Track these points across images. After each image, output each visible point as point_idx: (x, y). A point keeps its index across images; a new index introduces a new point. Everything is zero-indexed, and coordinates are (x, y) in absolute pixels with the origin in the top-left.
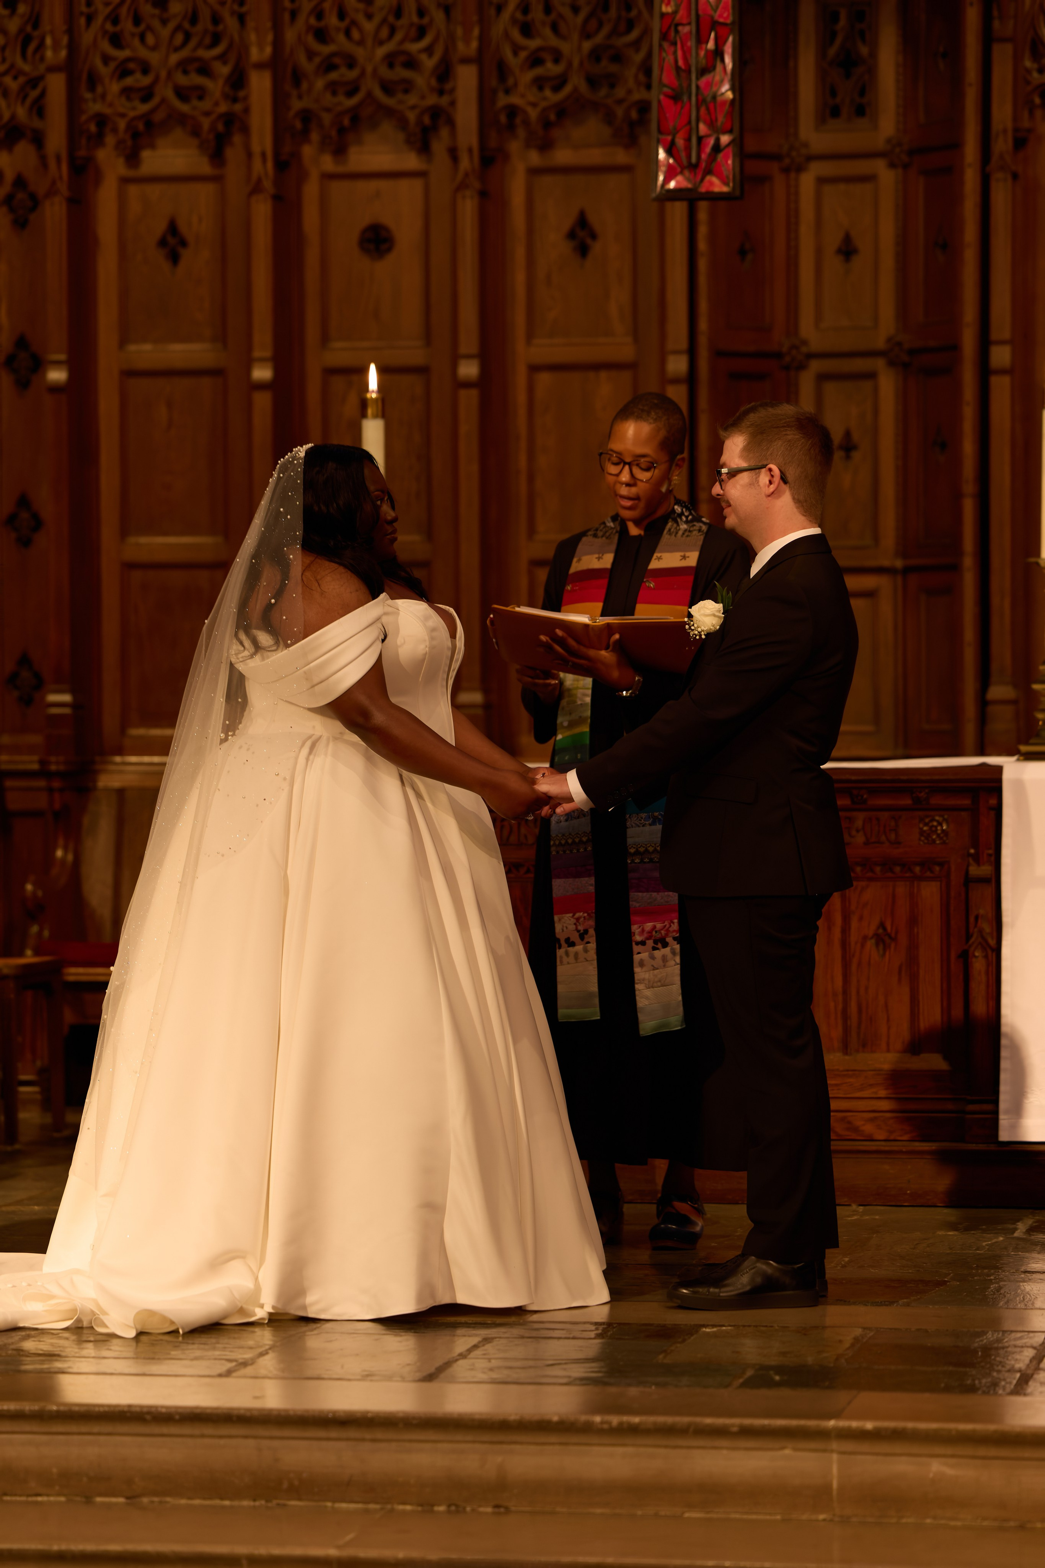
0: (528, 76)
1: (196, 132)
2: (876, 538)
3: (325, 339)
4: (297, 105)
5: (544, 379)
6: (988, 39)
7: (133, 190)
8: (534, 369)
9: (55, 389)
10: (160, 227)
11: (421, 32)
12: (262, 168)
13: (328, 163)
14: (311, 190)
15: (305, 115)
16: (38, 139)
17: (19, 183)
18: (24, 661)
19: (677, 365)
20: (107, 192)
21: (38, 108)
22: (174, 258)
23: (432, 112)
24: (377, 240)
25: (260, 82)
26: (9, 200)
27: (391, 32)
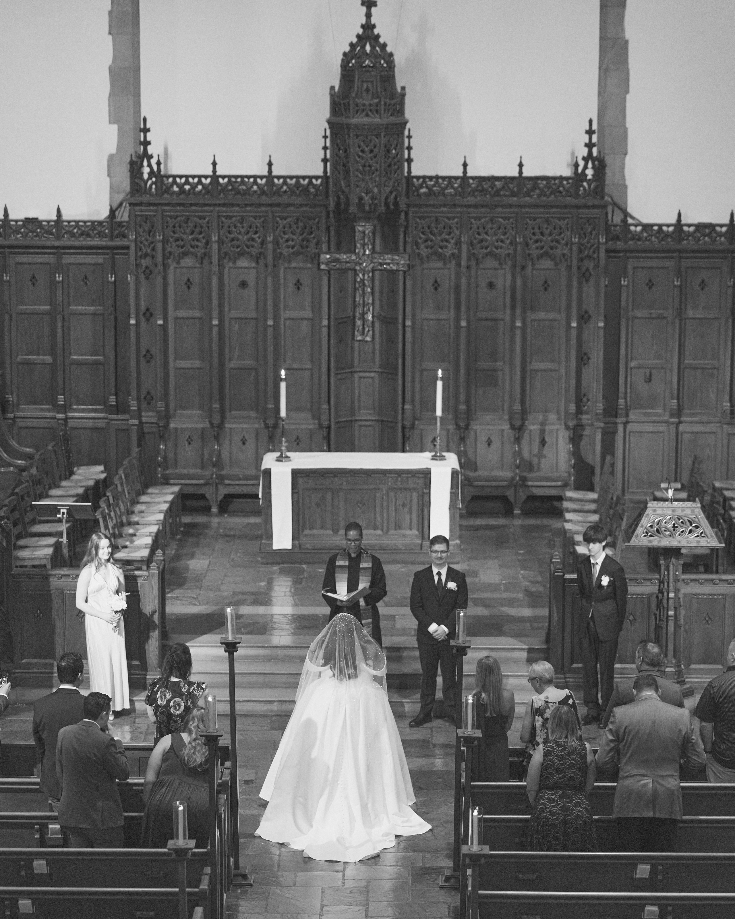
0: (285, 245)
1: (196, 256)
2: (374, 362)
3: (229, 311)
4: (223, 251)
5: (288, 322)
6: (405, 242)
7: (178, 270)
8: (286, 319)
9: (160, 325)
10: (185, 280)
11: (256, 233)
12: (216, 269)
13: (231, 265)
14: (226, 271)
15: (226, 254)
16: (153, 257)
17: (147, 268)
18: (149, 393)
19: (325, 322)
20: (171, 271)
21: (153, 249)
22: (189, 288)
23: (260, 253)
24: (244, 284)
25: (215, 246)
26: (144, 272)
27: (248, 233)
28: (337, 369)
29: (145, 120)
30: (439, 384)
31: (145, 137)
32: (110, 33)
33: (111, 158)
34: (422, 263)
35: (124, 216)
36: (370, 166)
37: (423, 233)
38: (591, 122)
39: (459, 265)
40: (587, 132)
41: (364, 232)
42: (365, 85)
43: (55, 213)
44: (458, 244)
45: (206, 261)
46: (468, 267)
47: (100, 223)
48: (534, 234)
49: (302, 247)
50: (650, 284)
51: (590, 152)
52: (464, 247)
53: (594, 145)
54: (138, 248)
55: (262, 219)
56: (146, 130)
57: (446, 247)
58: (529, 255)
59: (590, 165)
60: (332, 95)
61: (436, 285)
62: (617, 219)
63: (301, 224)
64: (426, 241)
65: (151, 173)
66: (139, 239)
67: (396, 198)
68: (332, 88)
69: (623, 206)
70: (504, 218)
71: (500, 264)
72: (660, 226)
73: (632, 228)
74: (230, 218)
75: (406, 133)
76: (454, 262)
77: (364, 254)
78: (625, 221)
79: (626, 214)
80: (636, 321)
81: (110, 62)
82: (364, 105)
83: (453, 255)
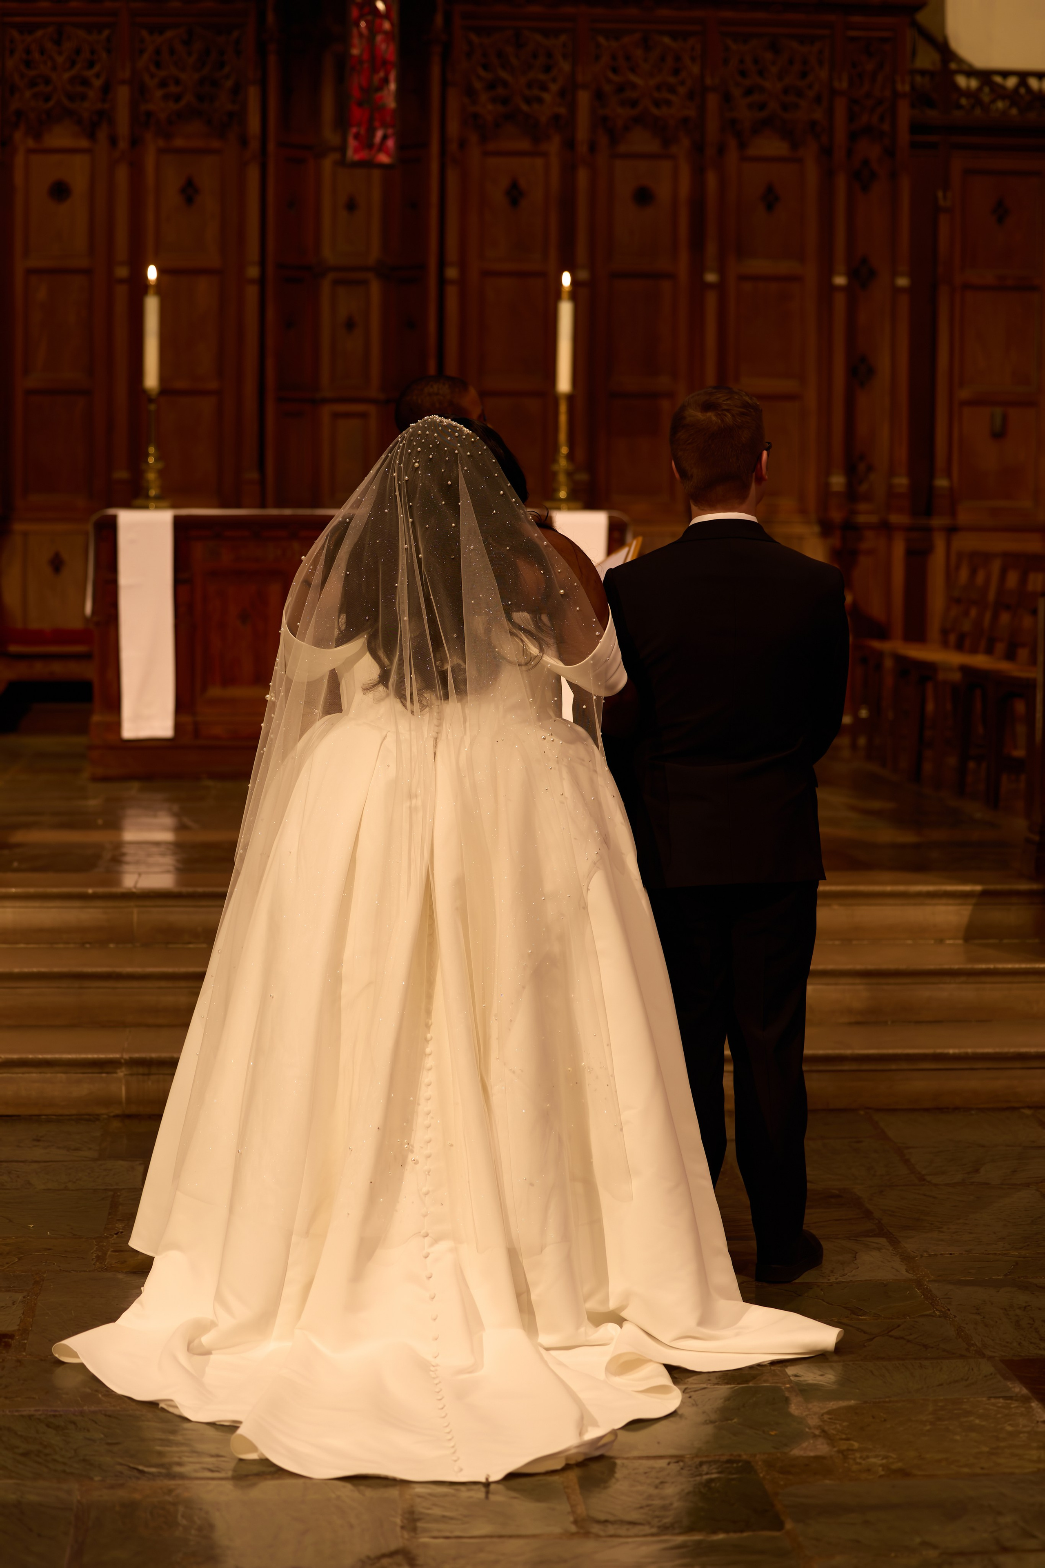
0: (159, 93)
2: (368, 380)
3: (27, 252)
4: (14, 107)
6: (445, 84)
11: (91, 64)
13: (31, 143)
14: (19, 159)
15: (18, 114)
19: (253, 272)
23: (99, 113)
24: (60, 191)
27: (73, 63)
28: (280, 387)
30: (566, 311)
34: (484, 140)
37: (485, 67)
39: (570, 144)
44: (567, 94)
46: (593, 147)
48: (743, 74)
49: (199, 97)
50: (1001, 211)
52: (584, 98)
55: (106, 33)
57: (540, 100)
58: (734, 122)
61: (515, 196)
62: (926, 59)
63: (197, 44)
64: (493, 85)
69: (938, 34)
70: (675, 35)
71: (666, 144)
72: (1023, 76)
73: (961, 81)
74: (30, 28)
76: (558, 137)
78: (943, 63)
79: (945, 51)
80: (971, 294)
83: (556, 117)
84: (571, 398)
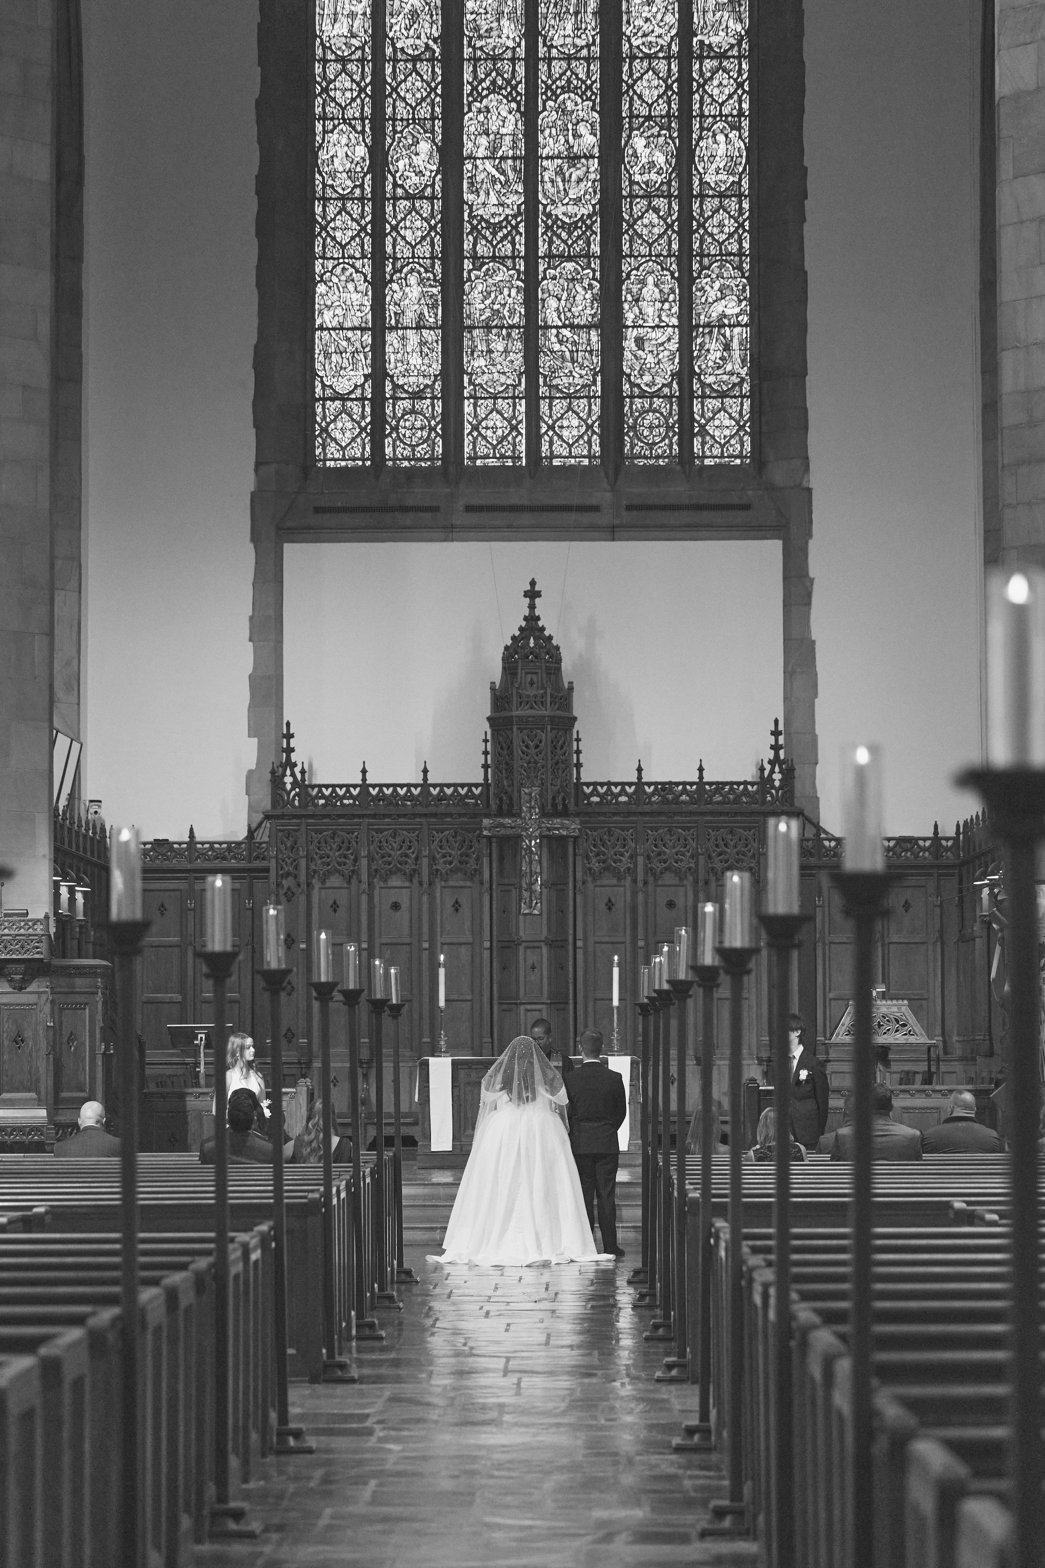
0: (442, 861)
1: (344, 875)
2: (542, 993)
3: (380, 934)
4: (374, 867)
5: (446, 948)
6: (575, 855)
7: (323, 891)
8: (443, 944)
9: (303, 950)
10: (331, 902)
11: (410, 848)
12: (364, 886)
13: (382, 884)
14: (377, 892)
15: (376, 871)
16: (295, 877)
17: (289, 889)
18: (289, 1030)
19: (487, 944)
20: (315, 894)
21: (296, 868)
22: (335, 911)
23: (414, 870)
24: (396, 906)
25: (364, 862)
26: (285, 894)
27: (401, 847)
28: (500, 998)
29: (288, 724)
30: (616, 971)
31: (288, 743)
32: (250, 640)
33: (250, 773)
34: (594, 880)
35: (263, 836)
36: (536, 763)
37: (594, 846)
38: (776, 722)
39: (635, 881)
40: (772, 733)
41: (530, 794)
42: (529, 677)
43: (188, 834)
44: (634, 857)
45: (354, 881)
46: (645, 883)
47: (238, 844)
48: (717, 846)
49: (460, 862)
51: (777, 755)
52: (640, 859)
53: (781, 747)
54: (279, 867)
55: (417, 833)
56: (289, 736)
57: (621, 861)
58: (713, 869)
59: (777, 769)
60: (493, 689)
61: (610, 905)
62: (809, 833)
63: (458, 838)
64: (598, 855)
65: (295, 784)
66: (280, 856)
67: (564, 799)
68: (493, 683)
69: (815, 822)
70: (684, 829)
71: (681, 880)
73: (826, 843)
74: (381, 831)
75: (575, 736)
76: (629, 879)
77: (530, 819)
78: (818, 835)
79: (819, 829)
80: (833, 946)
81: (250, 671)
82: (528, 696)
83: (629, 869)
84: (618, 1008)
